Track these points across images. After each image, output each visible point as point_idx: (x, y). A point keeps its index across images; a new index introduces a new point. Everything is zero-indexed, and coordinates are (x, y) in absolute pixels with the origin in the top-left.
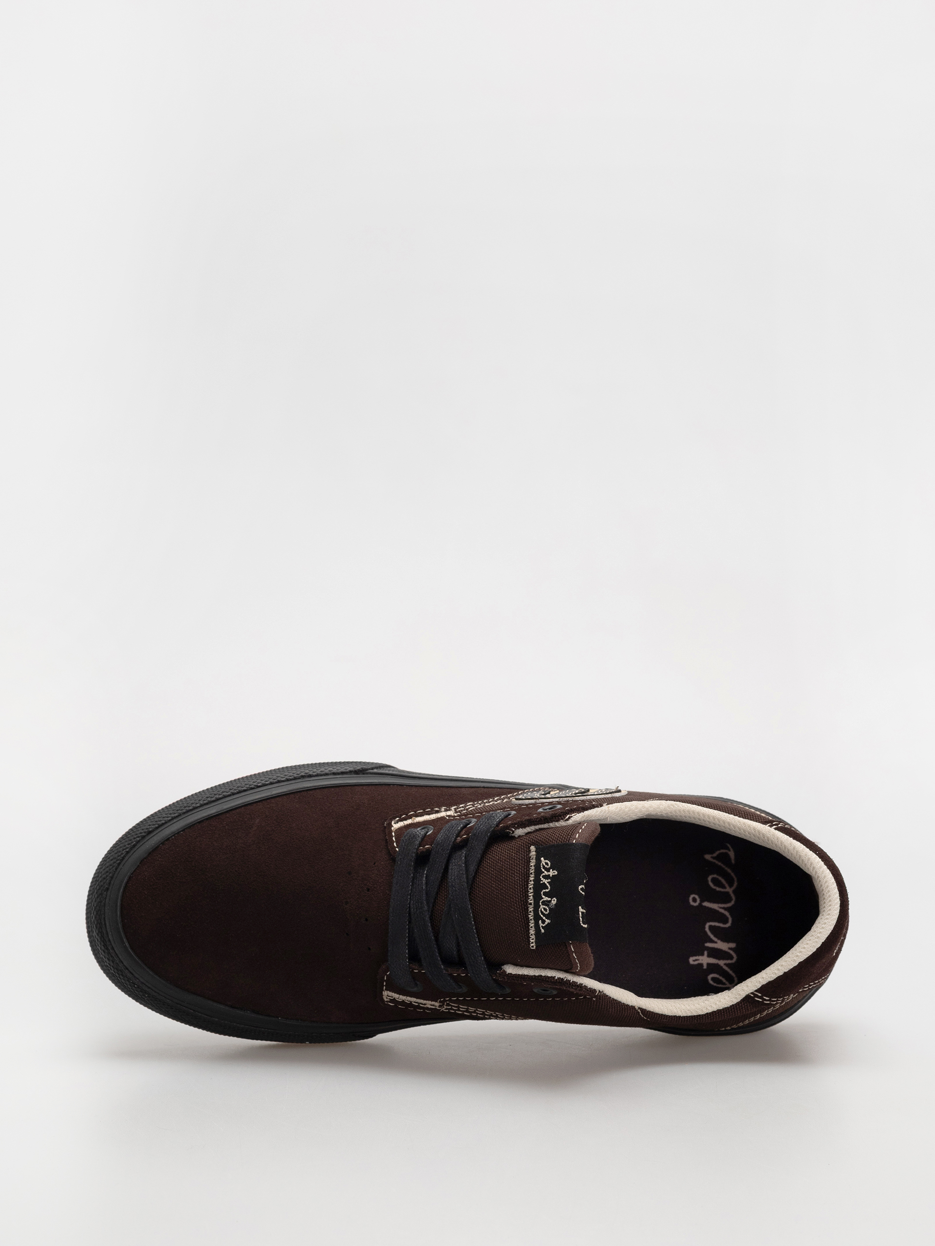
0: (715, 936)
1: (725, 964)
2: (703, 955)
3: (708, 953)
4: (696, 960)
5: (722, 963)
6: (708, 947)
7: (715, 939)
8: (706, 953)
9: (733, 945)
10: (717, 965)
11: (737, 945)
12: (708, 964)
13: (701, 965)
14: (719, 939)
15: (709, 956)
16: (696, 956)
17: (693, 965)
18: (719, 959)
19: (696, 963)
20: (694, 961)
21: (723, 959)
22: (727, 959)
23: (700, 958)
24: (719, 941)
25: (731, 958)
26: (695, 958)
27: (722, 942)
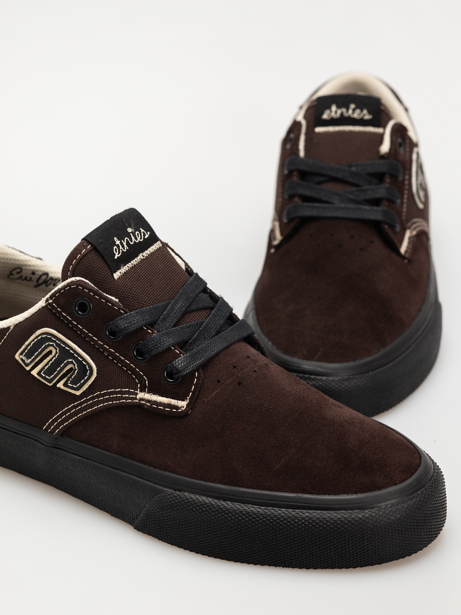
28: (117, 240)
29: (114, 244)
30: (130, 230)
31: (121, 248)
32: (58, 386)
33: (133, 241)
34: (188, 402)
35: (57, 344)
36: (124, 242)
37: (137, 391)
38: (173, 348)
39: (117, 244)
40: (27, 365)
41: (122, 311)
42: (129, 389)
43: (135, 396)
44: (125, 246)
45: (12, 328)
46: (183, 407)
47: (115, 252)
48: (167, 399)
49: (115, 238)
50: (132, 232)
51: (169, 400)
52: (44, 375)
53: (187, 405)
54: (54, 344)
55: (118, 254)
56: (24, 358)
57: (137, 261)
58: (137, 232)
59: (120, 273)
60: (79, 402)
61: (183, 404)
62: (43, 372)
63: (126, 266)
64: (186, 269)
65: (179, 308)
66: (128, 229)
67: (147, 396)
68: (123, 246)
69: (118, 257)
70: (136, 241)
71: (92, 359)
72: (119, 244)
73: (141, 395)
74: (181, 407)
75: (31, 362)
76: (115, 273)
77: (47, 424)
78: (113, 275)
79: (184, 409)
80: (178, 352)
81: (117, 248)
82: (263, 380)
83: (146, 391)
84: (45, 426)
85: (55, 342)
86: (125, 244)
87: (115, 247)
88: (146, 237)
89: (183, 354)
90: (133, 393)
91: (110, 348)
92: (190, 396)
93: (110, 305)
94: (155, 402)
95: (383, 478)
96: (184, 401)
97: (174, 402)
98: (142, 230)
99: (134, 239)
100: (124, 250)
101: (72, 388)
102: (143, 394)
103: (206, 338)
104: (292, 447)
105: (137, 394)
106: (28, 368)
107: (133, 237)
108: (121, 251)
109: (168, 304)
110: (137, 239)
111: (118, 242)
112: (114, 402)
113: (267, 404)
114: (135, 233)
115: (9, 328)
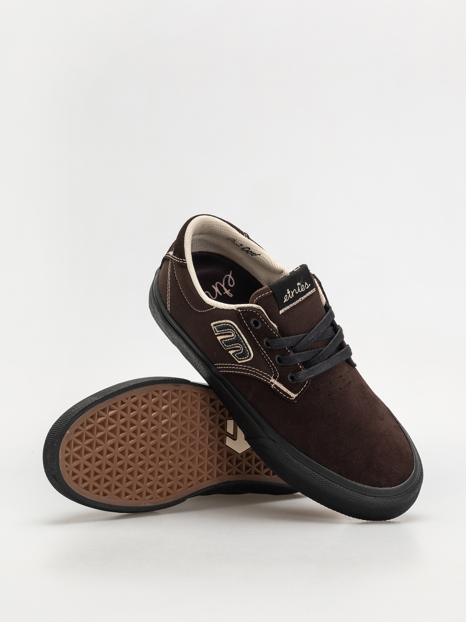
0: (216, 294)
1: (223, 284)
2: (226, 294)
3: (224, 292)
4: (230, 294)
5: (223, 286)
6: (221, 294)
7: (216, 293)
8: (224, 293)
9: (213, 286)
10: (225, 286)
11: (212, 285)
12: (228, 290)
13: (230, 292)
14: (215, 292)
15: (224, 291)
16: (228, 296)
17: (232, 294)
18: (222, 288)
19: (231, 294)
20: (231, 295)
21: (221, 286)
22: (220, 285)
23: (228, 294)
24: (216, 291)
25: (218, 284)
26: (230, 296)
27: (216, 290)
28: (289, 291)
29: (286, 293)
30: (298, 284)
31: (289, 296)
32: (229, 352)
33: (298, 291)
34: (297, 396)
35: (235, 333)
36: (293, 292)
37: (272, 377)
38: (299, 364)
39: (288, 293)
40: (216, 332)
41: (277, 336)
42: (268, 374)
43: (269, 379)
44: (293, 295)
45: (214, 308)
46: (293, 398)
47: (285, 298)
48: (286, 389)
49: (288, 289)
50: (299, 286)
51: (287, 391)
52: (223, 343)
53: (296, 397)
54: (234, 332)
55: (286, 300)
56: (215, 328)
57: (297, 303)
58: (303, 285)
59: (284, 310)
60: (238, 365)
61: (294, 396)
62: (223, 341)
63: (289, 306)
64: (326, 305)
65: (311, 339)
66: (298, 283)
67: (276, 383)
68: (291, 295)
69: (286, 302)
70: (300, 292)
71: (252, 350)
72: (289, 294)
73: (272, 380)
74: (292, 397)
75: (219, 332)
76: (281, 310)
77: (217, 364)
78: (279, 311)
79: (293, 399)
80: (301, 367)
81: (287, 296)
82: (343, 396)
83: (277, 380)
84: (216, 364)
85: (235, 331)
86: (292, 293)
87: (286, 295)
88: (307, 288)
89: (304, 370)
90: (269, 377)
91: (264, 350)
92: (299, 393)
93: (272, 330)
94: (279, 388)
95: (385, 481)
96: (295, 394)
97: (289, 393)
98: (306, 284)
99: (299, 290)
100: (291, 298)
101: (236, 358)
102: (274, 380)
103: (320, 360)
104: (343, 446)
105: (271, 379)
106: (216, 334)
107: (299, 289)
108: (289, 298)
109: (306, 336)
110: (301, 290)
111: (289, 292)
112: (257, 376)
113: (339, 414)
114: (301, 286)
115: (212, 307)
